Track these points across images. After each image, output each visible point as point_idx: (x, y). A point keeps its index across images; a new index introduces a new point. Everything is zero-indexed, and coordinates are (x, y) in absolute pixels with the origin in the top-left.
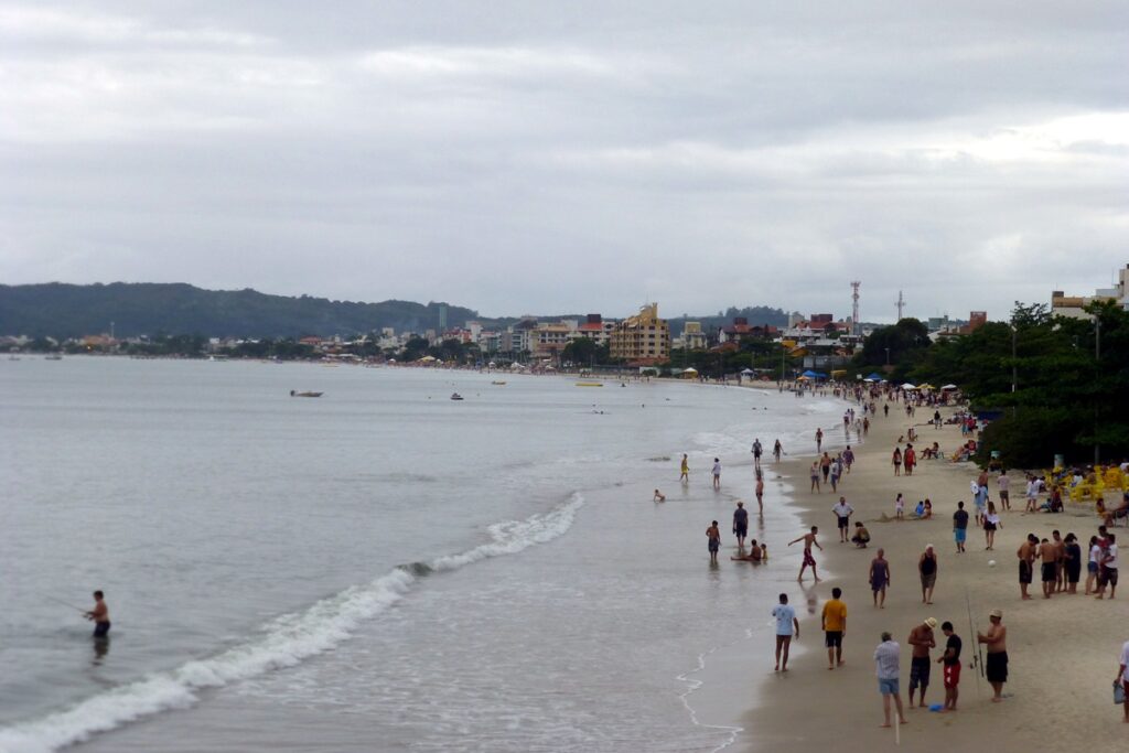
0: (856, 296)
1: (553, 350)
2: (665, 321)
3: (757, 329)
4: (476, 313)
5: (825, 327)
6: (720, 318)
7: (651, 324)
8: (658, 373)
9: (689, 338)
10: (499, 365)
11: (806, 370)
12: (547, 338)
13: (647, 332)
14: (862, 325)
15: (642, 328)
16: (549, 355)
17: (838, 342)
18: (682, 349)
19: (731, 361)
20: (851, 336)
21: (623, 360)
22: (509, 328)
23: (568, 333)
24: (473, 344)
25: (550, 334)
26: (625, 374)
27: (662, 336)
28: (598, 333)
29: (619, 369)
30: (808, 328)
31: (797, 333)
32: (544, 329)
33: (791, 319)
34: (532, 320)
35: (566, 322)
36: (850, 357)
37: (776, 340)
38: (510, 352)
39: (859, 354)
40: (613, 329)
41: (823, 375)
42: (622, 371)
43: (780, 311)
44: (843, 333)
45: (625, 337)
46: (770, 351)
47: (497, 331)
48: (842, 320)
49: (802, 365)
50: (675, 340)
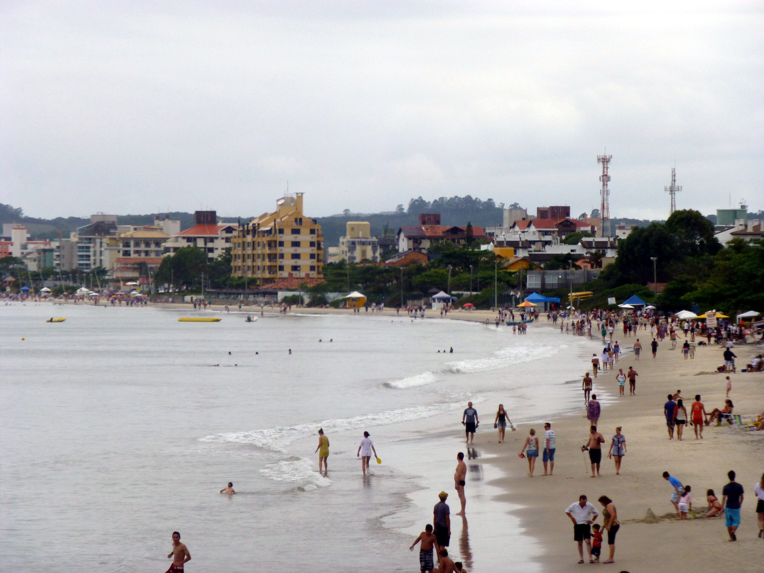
0: (605, 178)
1: (141, 267)
2: (315, 221)
3: (455, 230)
4: (18, 212)
5: (557, 226)
6: (399, 215)
7: (295, 226)
8: (307, 300)
9: (352, 246)
10: (57, 293)
11: (531, 291)
12: (132, 249)
13: (288, 237)
14: (616, 221)
15: (281, 231)
16: (136, 274)
17: (578, 249)
18: (342, 264)
19: (417, 279)
20: (598, 239)
21: (253, 281)
22: (72, 234)
23: (165, 240)
24: (15, 260)
25: (138, 242)
26: (255, 303)
27: (312, 244)
28: (212, 240)
29: (247, 295)
30: (533, 228)
31: (515, 236)
32: (128, 234)
33: (506, 215)
34: (107, 220)
35: (161, 223)
36: (597, 271)
37: (483, 247)
38: (74, 272)
39: (610, 266)
40: (235, 233)
41: (558, 300)
42: (251, 298)
43: (490, 204)
44: (586, 234)
45: (254, 245)
46: (476, 263)
47: (52, 240)
48: (584, 215)
49: (524, 285)
50: (332, 250)
